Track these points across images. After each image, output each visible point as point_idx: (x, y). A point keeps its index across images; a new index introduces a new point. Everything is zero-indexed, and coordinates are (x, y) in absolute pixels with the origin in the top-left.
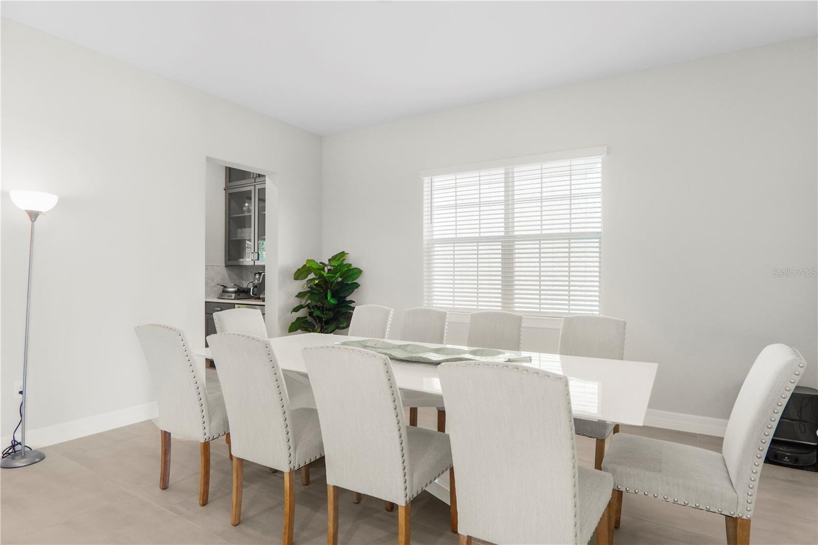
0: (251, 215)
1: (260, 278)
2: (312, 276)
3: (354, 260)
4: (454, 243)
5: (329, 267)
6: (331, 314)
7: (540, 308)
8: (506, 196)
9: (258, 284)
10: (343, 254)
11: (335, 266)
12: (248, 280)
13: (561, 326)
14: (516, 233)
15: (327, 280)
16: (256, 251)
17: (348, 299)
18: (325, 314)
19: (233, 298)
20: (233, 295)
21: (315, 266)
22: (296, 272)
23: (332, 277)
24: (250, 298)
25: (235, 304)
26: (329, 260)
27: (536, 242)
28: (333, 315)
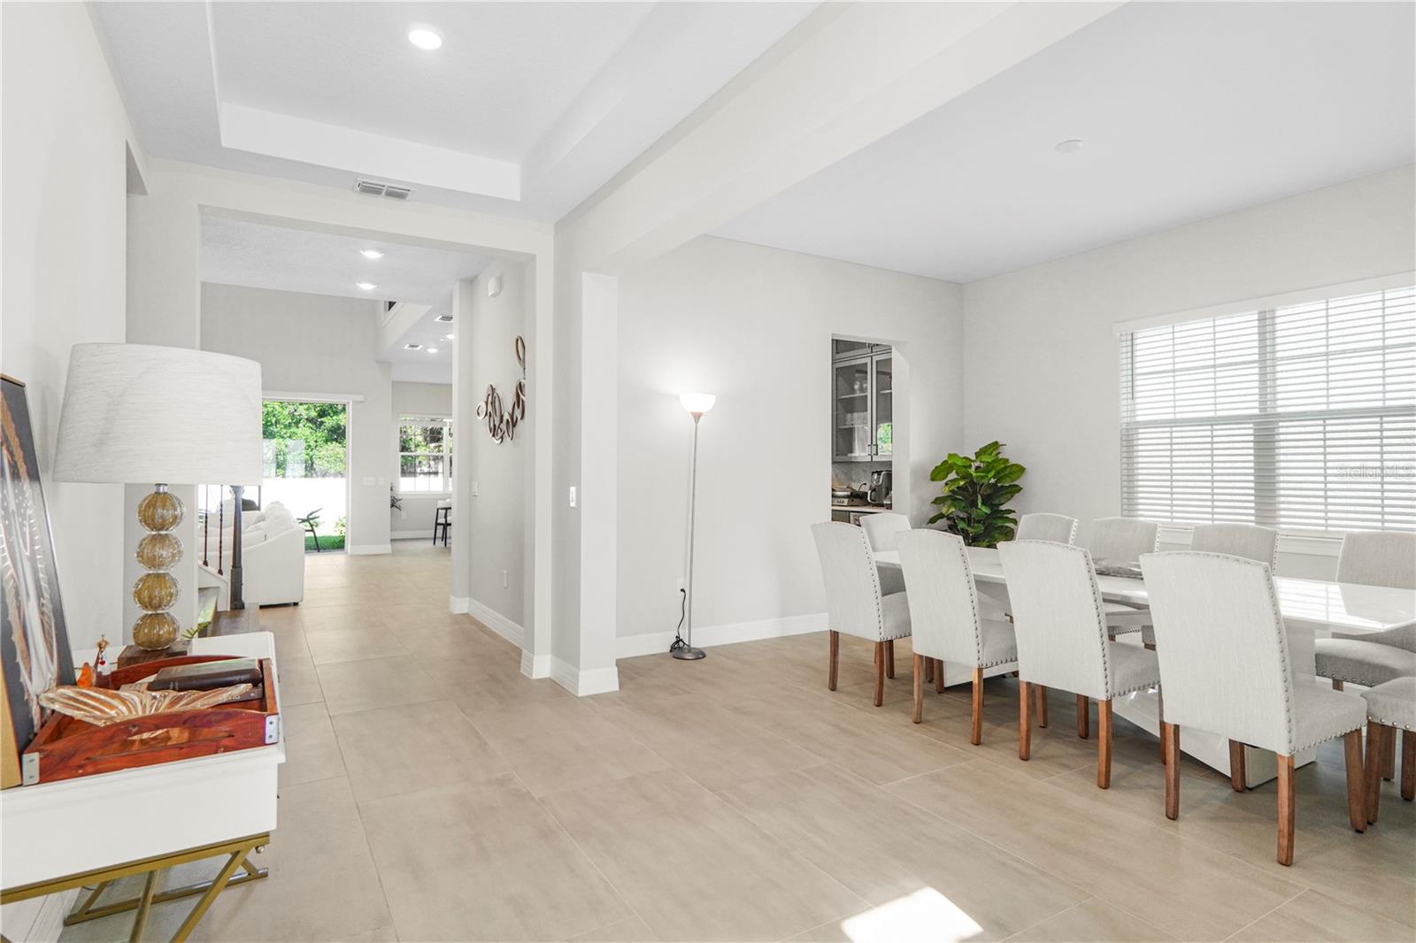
0: (866, 396)
1: (879, 478)
2: (952, 476)
3: (1011, 454)
4: (1171, 427)
5: (977, 464)
6: (980, 528)
7: (1327, 526)
8: (1262, 353)
9: (876, 486)
10: (996, 445)
11: (988, 462)
12: (859, 481)
13: (1339, 552)
14: (1280, 410)
15: (975, 480)
16: (874, 443)
17: (1003, 508)
18: (973, 527)
19: (845, 504)
20: (846, 501)
21: (959, 463)
22: (933, 471)
23: (982, 477)
24: (867, 504)
25: (850, 512)
26: (978, 455)
27: (1318, 422)
28: (983, 528)
